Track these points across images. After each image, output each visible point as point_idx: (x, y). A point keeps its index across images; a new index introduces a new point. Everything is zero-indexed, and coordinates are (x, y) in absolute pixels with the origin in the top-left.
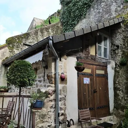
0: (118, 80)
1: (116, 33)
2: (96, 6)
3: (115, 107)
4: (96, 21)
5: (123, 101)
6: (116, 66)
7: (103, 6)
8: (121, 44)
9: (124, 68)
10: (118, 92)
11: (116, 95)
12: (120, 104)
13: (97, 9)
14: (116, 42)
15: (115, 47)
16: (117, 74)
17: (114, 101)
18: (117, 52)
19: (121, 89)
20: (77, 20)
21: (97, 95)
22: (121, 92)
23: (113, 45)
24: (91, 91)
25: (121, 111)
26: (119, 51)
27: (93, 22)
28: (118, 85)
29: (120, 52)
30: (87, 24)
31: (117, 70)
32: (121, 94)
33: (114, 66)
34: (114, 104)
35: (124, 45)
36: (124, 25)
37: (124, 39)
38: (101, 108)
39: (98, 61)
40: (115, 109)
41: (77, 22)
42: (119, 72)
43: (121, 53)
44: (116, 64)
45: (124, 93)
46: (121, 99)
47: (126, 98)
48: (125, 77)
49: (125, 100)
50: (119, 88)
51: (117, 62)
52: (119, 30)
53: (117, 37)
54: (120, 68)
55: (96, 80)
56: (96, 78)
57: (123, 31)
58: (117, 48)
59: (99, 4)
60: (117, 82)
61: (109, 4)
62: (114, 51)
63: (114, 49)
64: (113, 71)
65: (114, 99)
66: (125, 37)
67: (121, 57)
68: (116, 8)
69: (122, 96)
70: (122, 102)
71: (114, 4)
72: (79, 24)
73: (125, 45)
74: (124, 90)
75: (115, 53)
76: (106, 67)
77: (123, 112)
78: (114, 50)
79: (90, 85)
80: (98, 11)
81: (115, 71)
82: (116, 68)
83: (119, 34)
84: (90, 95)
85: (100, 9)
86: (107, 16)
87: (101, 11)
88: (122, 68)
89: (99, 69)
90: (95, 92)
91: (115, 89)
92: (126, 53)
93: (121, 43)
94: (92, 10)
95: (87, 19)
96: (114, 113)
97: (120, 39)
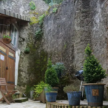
0: (22, 64)
1: (24, 29)
2: (7, 2)
3: (18, 85)
5: (25, 79)
6: (21, 53)
7: (13, 5)
9: (28, 55)
10: (21, 73)
11: (19, 75)
12: (23, 82)
13: (8, 5)
14: (23, 35)
15: (22, 40)
16: (21, 59)
17: (18, 80)
19: (24, 70)
21: (8, 71)
22: (24, 73)
23: (20, 37)
24: (5, 67)
25: (23, 87)
26: (25, 42)
28: (22, 67)
29: (25, 44)
31: (22, 56)
32: (23, 74)
34: (17, 82)
35: (29, 39)
36: (30, 25)
37: (29, 35)
38: (9, 83)
40: (18, 86)
42: (23, 58)
43: (27, 44)
44: (21, 52)
45: (26, 73)
46: (23, 78)
47: (27, 77)
50: (23, 70)
51: (22, 51)
52: (26, 28)
53: (24, 32)
54: (24, 56)
55: (8, 59)
56: (8, 58)
57: (29, 29)
58: (23, 40)
59: (10, 2)
60: (21, 66)
61: (18, 5)
63: (20, 41)
65: (18, 78)
66: (30, 33)
67: (25, 47)
68: (24, 10)
69: (25, 76)
70: (24, 80)
71: (23, 7)
73: (30, 39)
75: (21, 44)
77: (25, 87)
78: (21, 41)
79: (4, 62)
80: (8, 7)
81: (20, 58)
82: (21, 55)
83: (26, 30)
84: (4, 71)
85: (10, 7)
88: (26, 56)
89: (11, 52)
90: (7, 69)
91: (19, 71)
92: (30, 45)
93: (26, 37)
94: (3, 4)
97: (26, 34)
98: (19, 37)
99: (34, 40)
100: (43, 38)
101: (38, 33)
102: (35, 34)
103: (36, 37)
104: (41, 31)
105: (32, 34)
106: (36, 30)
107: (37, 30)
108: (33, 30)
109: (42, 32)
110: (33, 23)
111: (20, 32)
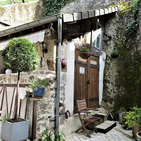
0: (108, 72)
1: (110, 23)
3: (103, 100)
4: (87, 6)
5: (112, 93)
6: (107, 57)
8: (114, 36)
10: (107, 84)
11: (105, 88)
12: (109, 96)
14: (109, 32)
15: (108, 38)
16: (108, 66)
17: (103, 93)
18: (109, 43)
19: (111, 81)
20: (64, 2)
21: (90, 86)
22: (110, 84)
24: (85, 81)
25: (109, 104)
26: (112, 42)
27: (84, 7)
28: (108, 77)
29: (112, 44)
30: (76, 9)
31: (108, 62)
32: (110, 86)
33: (105, 58)
34: (102, 97)
35: (117, 36)
36: (119, 16)
37: (117, 30)
38: (92, 100)
39: (93, 50)
40: (103, 102)
41: (63, 4)
42: (109, 65)
43: (114, 44)
44: (107, 56)
45: (114, 85)
46: (110, 91)
47: (115, 91)
48: (116, 69)
49: (114, 92)
50: (109, 81)
51: (108, 53)
52: (114, 21)
53: (111, 28)
54: (111, 60)
55: (90, 70)
57: (117, 22)
58: (109, 39)
60: (107, 75)
62: (106, 41)
63: (106, 40)
64: (104, 63)
65: (103, 91)
66: (119, 28)
67: (113, 48)
69: (112, 88)
70: (111, 95)
72: (66, 7)
73: (119, 36)
74: (114, 83)
75: (107, 44)
76: (99, 57)
77: (112, 104)
79: (84, 75)
81: (105, 63)
82: (106, 59)
83: (112, 24)
84: (84, 86)
86: (99, 3)
88: (113, 61)
89: (93, 59)
90: (88, 83)
91: (105, 81)
92: (118, 45)
93: (114, 34)
95: (76, 3)
96: (103, 105)
97: (114, 30)
98: (104, 34)
99: (124, 37)
100: (139, 34)
101: (130, 27)
102: (127, 28)
103: (128, 33)
104: (136, 23)
105: (122, 29)
106: (127, 23)
107: (130, 22)
108: (123, 23)
109: (137, 25)
110: (123, 12)
111: (105, 28)
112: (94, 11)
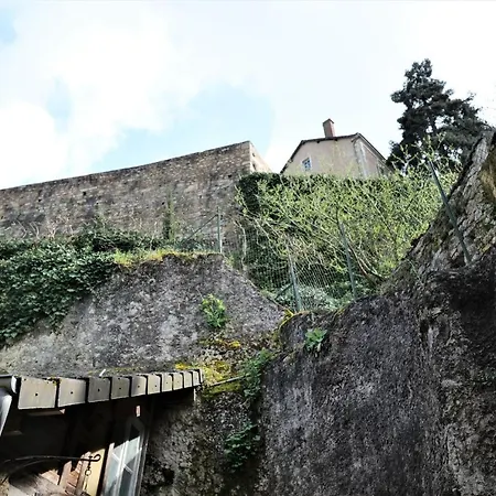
1: (172, 421)
2: (109, 303)
4: (97, 355)
7: (133, 312)
8: (182, 468)
13: (112, 316)
14: (167, 455)
15: (160, 477)
20: (17, 327)
23: (150, 464)
26: (174, 492)
27: (87, 356)
30: (59, 357)
35: (193, 473)
36: (204, 400)
37: (194, 450)
41: (14, 335)
52: (184, 415)
53: (174, 439)
57: (196, 421)
58: (163, 480)
59: (122, 301)
61: (156, 313)
62: (151, 489)
63: (152, 482)
66: (202, 444)
68: (176, 333)
71: (173, 319)
72: (23, 346)
73: (198, 473)
78: (154, 487)
80: (112, 322)
83: (180, 427)
85: (121, 320)
86: (141, 350)
87: (124, 326)
93: (182, 465)
94: (92, 311)
95: (61, 337)
97: (183, 447)
98: (150, 460)
99: (218, 478)
100: (265, 472)
101: (236, 442)
102: (227, 447)
103: (230, 464)
104: (254, 431)
105: (212, 446)
106: (229, 429)
107: (236, 424)
108: (215, 425)
109: (258, 438)
110: (216, 391)
111: (155, 439)
112: (130, 378)
